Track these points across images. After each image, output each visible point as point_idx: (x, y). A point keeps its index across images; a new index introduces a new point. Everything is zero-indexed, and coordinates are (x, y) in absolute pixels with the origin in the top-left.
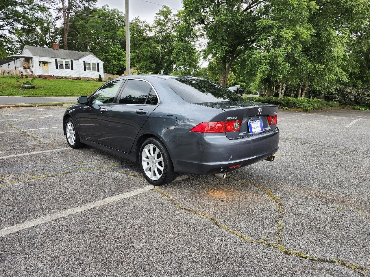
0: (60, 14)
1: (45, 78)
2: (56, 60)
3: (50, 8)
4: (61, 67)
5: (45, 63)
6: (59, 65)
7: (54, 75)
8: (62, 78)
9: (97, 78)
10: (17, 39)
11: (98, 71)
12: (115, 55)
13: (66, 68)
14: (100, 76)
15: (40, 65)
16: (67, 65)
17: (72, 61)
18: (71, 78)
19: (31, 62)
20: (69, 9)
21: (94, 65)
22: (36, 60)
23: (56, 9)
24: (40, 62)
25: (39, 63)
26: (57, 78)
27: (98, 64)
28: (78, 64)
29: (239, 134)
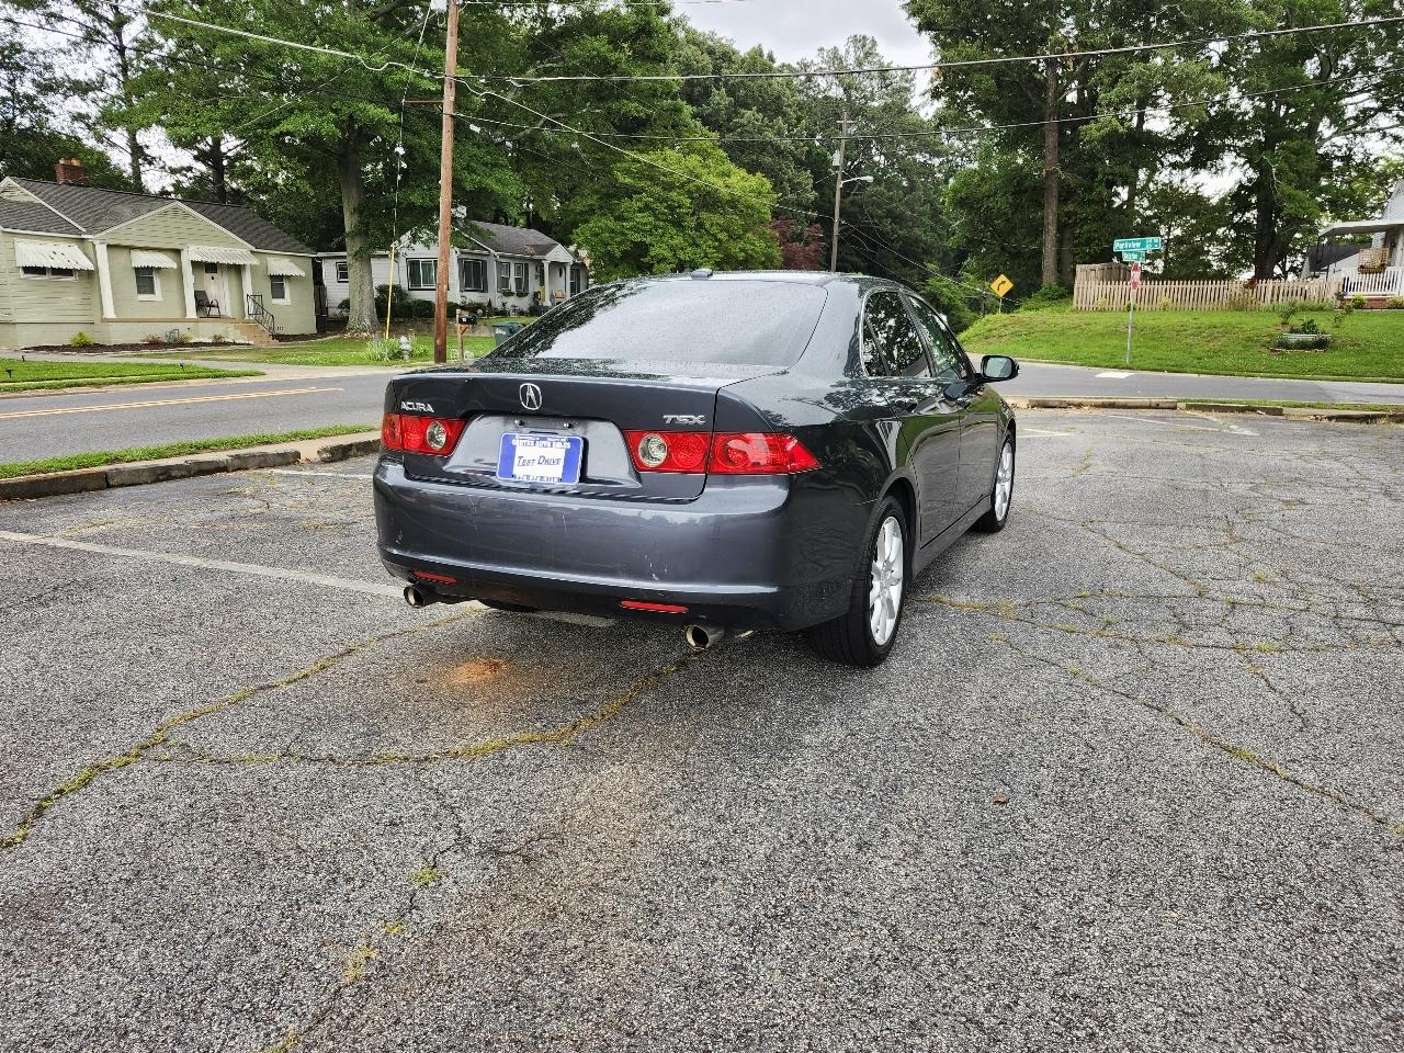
19: (1400, 244)
29: (444, 468)
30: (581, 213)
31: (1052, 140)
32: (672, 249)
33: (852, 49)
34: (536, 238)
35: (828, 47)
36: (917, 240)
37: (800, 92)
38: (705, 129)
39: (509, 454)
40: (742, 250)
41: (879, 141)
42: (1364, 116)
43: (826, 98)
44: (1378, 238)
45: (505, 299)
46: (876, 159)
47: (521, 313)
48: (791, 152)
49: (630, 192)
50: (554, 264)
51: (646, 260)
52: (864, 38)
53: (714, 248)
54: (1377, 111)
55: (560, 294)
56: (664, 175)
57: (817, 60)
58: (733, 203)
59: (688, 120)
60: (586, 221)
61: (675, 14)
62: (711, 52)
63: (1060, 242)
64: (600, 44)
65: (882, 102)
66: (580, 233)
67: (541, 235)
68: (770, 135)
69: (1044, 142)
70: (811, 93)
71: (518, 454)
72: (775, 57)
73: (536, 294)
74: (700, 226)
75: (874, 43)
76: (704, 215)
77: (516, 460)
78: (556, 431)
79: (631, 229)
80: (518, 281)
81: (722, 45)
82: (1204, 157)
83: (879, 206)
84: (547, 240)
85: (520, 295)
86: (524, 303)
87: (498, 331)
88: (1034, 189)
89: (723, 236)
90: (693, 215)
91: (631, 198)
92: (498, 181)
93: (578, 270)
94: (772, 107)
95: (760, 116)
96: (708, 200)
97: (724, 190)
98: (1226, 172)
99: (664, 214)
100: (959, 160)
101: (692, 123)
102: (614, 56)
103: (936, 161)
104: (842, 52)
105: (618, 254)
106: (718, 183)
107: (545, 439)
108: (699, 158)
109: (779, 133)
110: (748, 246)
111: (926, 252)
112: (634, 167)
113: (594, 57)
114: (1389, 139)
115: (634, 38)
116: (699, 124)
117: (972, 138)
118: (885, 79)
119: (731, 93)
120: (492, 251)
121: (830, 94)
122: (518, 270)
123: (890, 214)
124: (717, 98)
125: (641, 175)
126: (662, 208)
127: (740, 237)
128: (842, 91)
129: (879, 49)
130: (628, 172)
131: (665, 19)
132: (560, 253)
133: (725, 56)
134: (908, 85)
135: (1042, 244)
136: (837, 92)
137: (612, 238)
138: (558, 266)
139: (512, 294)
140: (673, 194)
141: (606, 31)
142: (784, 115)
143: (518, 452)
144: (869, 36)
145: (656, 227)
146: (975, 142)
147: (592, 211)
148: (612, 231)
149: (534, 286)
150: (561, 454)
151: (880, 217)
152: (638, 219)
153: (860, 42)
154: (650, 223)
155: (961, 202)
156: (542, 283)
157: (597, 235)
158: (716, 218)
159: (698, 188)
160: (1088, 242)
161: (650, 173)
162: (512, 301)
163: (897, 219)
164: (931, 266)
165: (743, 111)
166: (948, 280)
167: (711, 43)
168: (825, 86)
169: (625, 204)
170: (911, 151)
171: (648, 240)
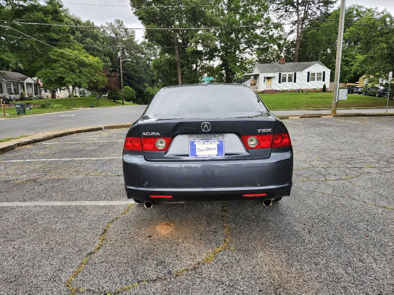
0: (295, 27)
1: (267, 93)
2: (280, 74)
3: (285, 24)
4: (284, 80)
5: (269, 78)
6: (282, 79)
7: (276, 90)
8: (283, 91)
9: (320, 89)
10: (257, 59)
11: (324, 80)
12: (347, 60)
13: (289, 81)
14: (325, 86)
15: (264, 81)
16: (291, 77)
17: (295, 74)
18: (292, 91)
19: (258, 79)
20: (303, 19)
21: (320, 75)
22: (262, 76)
23: (291, 23)
24: (265, 78)
25: (263, 79)
26: (278, 91)
27: (324, 72)
28: (302, 76)
29: (165, 156)
30: (38, 67)
31: (177, 52)
32: (72, 78)
33: (116, 23)
34: (19, 75)
35: (109, 22)
36: (141, 77)
37: (102, 34)
38: (78, 43)
39: (193, 148)
40: (95, 79)
41: (127, 49)
42: (244, 49)
43: (110, 36)
44: (252, 77)
45: (10, 95)
46: (127, 54)
47: (17, 100)
48: (102, 51)
49: (55, 61)
50: (27, 84)
51: (64, 82)
52: (119, 20)
53: (86, 78)
54: (247, 48)
55: (31, 93)
56: (67, 56)
57: (106, 26)
58: (90, 65)
59: (72, 40)
60: (40, 70)
61: (64, 8)
62: (73, 20)
63: (182, 78)
64: (40, 14)
65: (126, 39)
66: (39, 73)
67: (21, 74)
68: (95, 46)
69: (175, 52)
70: (105, 35)
71: (197, 148)
72: (94, 23)
73: (22, 94)
74: (80, 72)
75: (122, 22)
76: (81, 68)
77: (197, 150)
78: (212, 138)
79: (57, 72)
80: (15, 90)
81: (76, 19)
82: (211, 58)
83: (129, 68)
84: (24, 76)
85: (16, 93)
86: (18, 96)
87: (17, 106)
88: (174, 64)
89: (88, 75)
90: (78, 68)
91: (56, 63)
92: (7, 56)
93: (36, 86)
94: (95, 38)
95: (92, 40)
96: (82, 64)
97: (87, 61)
98: (216, 61)
99: (68, 68)
100: (149, 56)
101: (74, 41)
102: (45, 19)
103: (143, 56)
104: (113, 24)
105: (54, 80)
106: (85, 59)
107: (208, 141)
108: (78, 51)
109: (98, 45)
110: (97, 78)
111: (144, 81)
112: (56, 54)
113: (39, 18)
114: (250, 54)
115: (52, 14)
116: (76, 41)
117: (152, 50)
118: (126, 32)
119: (81, 33)
120: (4, 80)
121: (111, 35)
122: (14, 86)
123: (133, 70)
124: (77, 34)
125: (58, 56)
126: (67, 66)
127: (93, 75)
128: (115, 35)
129: (124, 24)
130: (54, 55)
131: (61, 9)
132: (29, 80)
133: (78, 22)
134: (133, 35)
135: (178, 79)
136: (113, 35)
137: (51, 76)
138: (29, 84)
139: (13, 94)
140: (71, 62)
141: (42, 11)
142: (99, 40)
143: (197, 147)
144: (121, 20)
145: (66, 72)
146: (153, 51)
147: (42, 67)
148: (51, 73)
149: (21, 91)
150: (216, 146)
151: (130, 71)
152: (59, 70)
153: (118, 21)
154: (64, 71)
155: (156, 67)
156: (24, 90)
157: (45, 74)
158: (85, 69)
159: (79, 60)
160: (189, 78)
161: (62, 55)
162: (13, 96)
163: (135, 71)
164: (146, 85)
165: (86, 38)
166: (151, 88)
167: (73, 18)
168: (109, 33)
169: (54, 65)
170: (136, 53)
171: (64, 76)
